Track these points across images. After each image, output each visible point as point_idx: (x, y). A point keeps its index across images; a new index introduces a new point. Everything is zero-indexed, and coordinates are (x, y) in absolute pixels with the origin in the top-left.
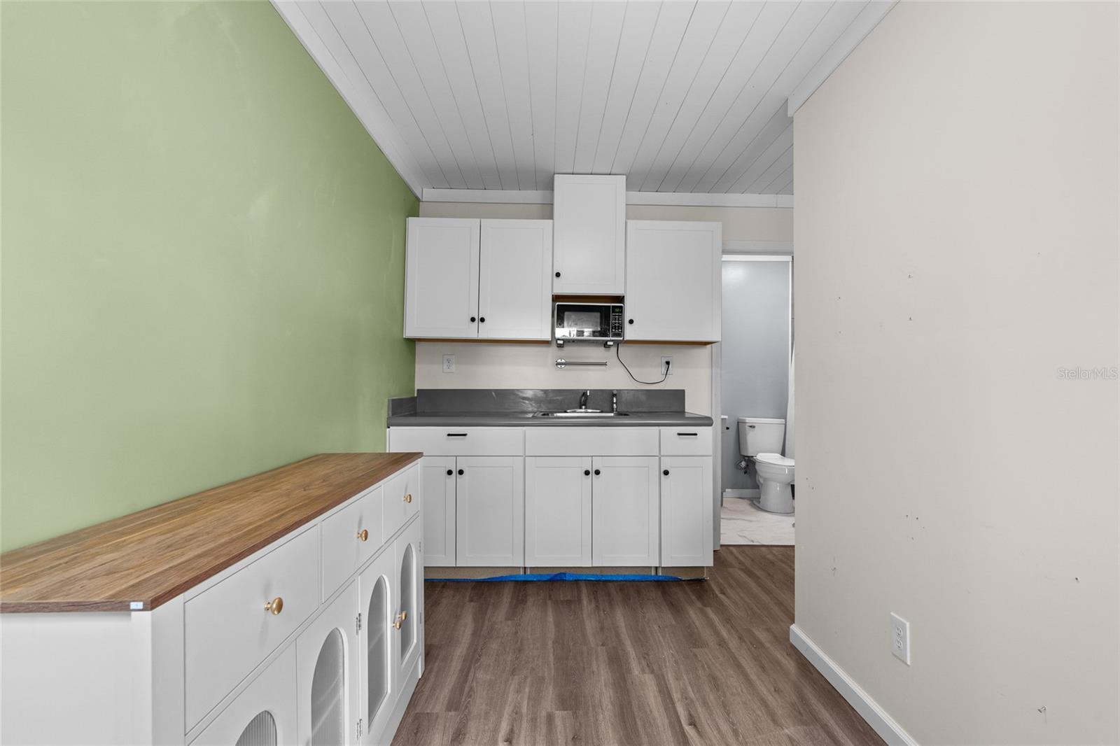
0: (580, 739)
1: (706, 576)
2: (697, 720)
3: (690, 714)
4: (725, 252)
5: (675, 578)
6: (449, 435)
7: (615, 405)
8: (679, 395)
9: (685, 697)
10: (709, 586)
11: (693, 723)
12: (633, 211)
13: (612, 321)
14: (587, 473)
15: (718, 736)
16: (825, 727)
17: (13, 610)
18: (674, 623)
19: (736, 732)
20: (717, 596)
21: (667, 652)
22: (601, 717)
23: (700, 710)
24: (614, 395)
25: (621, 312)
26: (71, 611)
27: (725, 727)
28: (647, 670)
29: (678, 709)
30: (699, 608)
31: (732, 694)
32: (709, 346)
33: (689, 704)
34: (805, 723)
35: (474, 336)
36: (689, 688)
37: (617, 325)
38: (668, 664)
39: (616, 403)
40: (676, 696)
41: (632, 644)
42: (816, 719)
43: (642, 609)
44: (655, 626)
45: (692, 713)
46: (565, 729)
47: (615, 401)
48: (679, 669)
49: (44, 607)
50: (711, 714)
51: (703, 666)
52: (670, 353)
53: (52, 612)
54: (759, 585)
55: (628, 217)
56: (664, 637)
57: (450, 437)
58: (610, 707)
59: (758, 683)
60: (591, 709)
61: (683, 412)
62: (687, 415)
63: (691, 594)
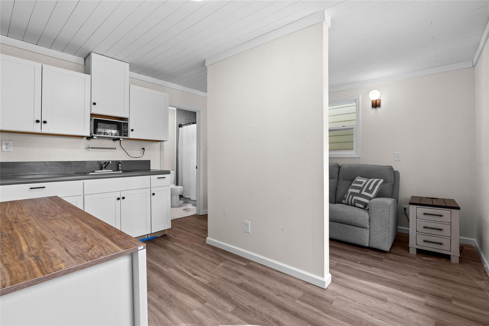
0: (162, 296)
1: (167, 233)
2: (195, 273)
3: (192, 273)
4: (170, 106)
5: (155, 237)
6: (31, 188)
7: (120, 168)
8: (148, 162)
9: (187, 270)
10: (169, 236)
11: (195, 275)
12: (133, 81)
13: (123, 129)
14: (119, 199)
15: (204, 274)
16: (228, 260)
17: (82, 268)
18: (166, 251)
19: (208, 271)
20: (174, 238)
21: (171, 260)
22: (164, 287)
23: (194, 271)
24: (120, 163)
25: (128, 125)
26: (112, 259)
27: (205, 271)
28: (169, 268)
29: (188, 273)
30: (171, 244)
31: (201, 263)
32: (160, 142)
33: (190, 271)
34: (223, 261)
35: (39, 131)
36: (187, 267)
37: (125, 131)
38: (174, 263)
39: (120, 167)
40: (185, 270)
41: (156, 262)
42: (226, 259)
43: (150, 251)
44: (160, 254)
45: (193, 272)
46: (154, 297)
47: (120, 166)
48: (179, 263)
49: (99, 261)
50: (198, 270)
51: (186, 259)
52: (144, 145)
53: (103, 262)
54: (186, 231)
55: (131, 83)
56: (166, 256)
57: (32, 190)
58: (165, 283)
59: (205, 257)
60: (158, 287)
61: (150, 170)
62: (151, 171)
63: (165, 241)
